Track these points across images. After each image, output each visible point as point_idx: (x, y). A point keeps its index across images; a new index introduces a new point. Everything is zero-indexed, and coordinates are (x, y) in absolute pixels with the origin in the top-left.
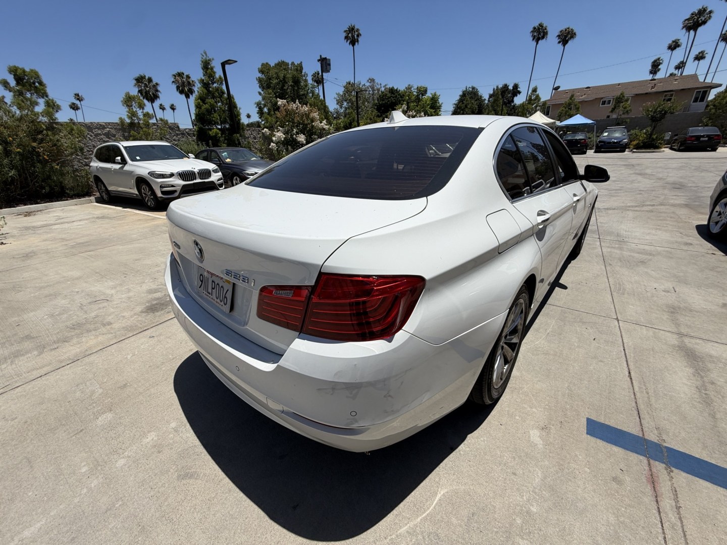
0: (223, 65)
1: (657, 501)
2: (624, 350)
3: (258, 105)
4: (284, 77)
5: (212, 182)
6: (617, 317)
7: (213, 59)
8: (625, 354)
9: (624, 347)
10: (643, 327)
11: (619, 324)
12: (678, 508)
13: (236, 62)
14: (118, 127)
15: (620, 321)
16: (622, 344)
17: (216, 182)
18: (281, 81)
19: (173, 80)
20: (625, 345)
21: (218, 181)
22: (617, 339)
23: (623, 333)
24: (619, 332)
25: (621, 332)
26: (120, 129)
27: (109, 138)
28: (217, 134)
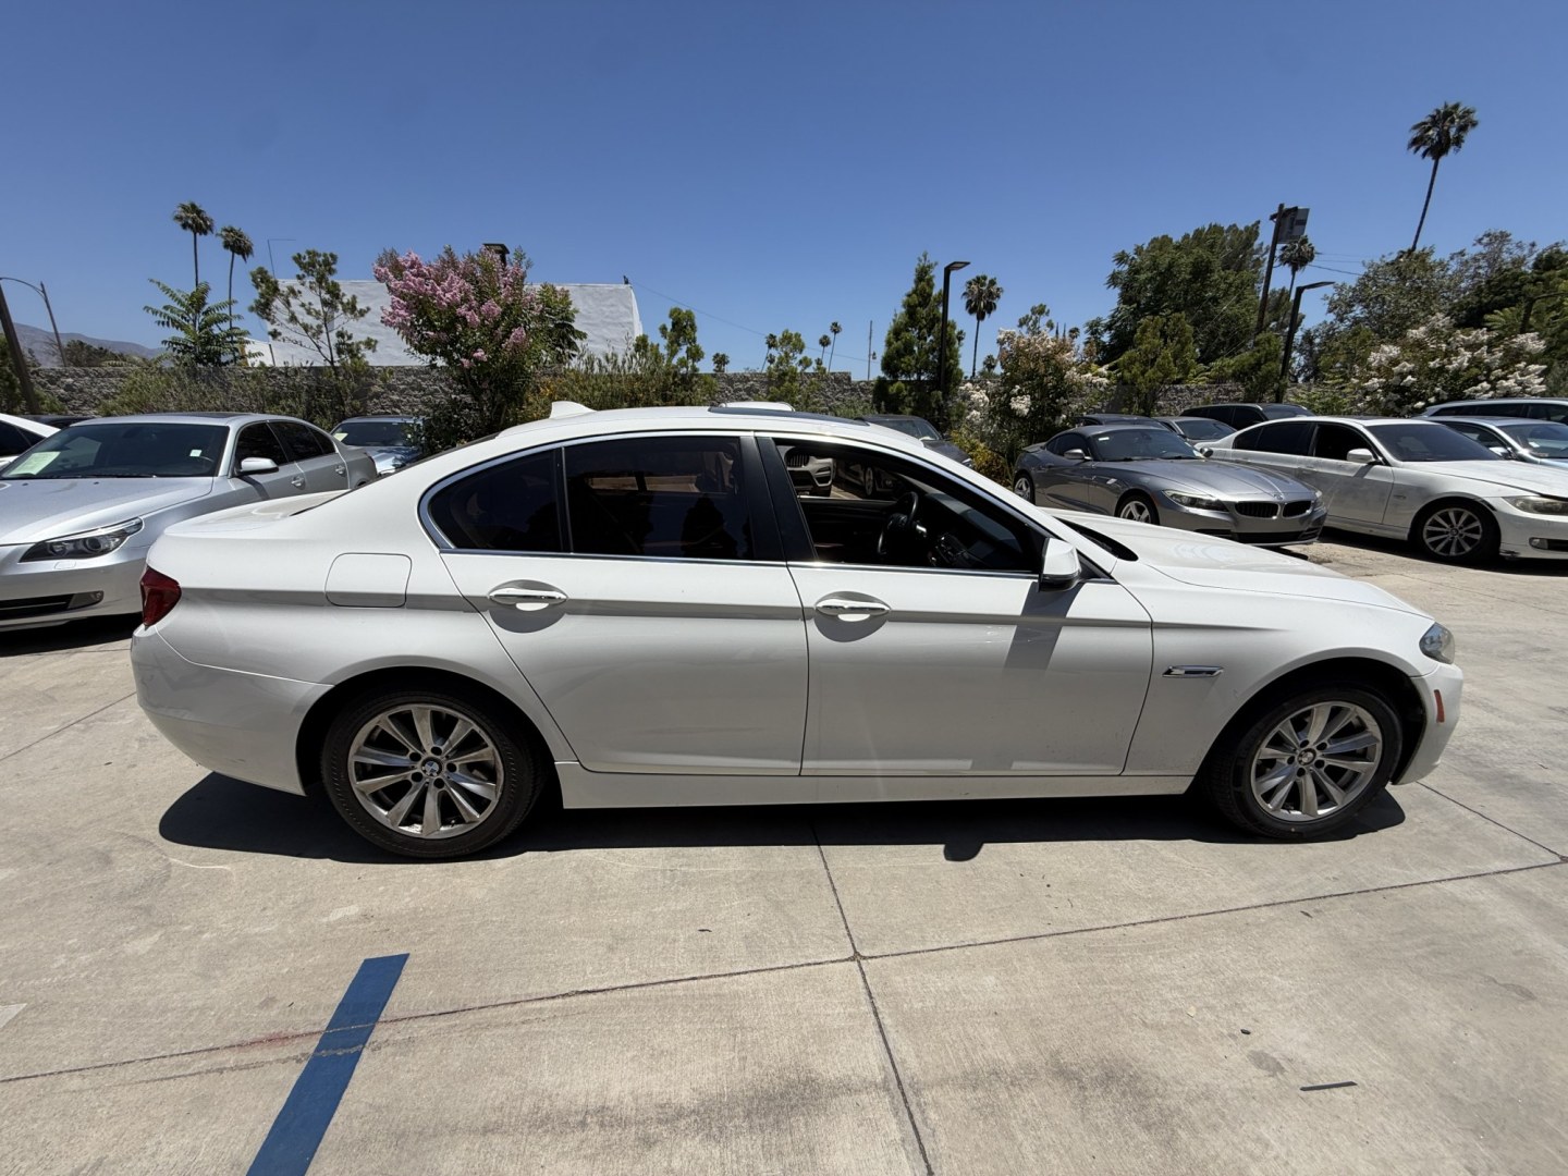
0: (948, 271)
1: (231, 1047)
3: (1091, 327)
4: (1171, 266)
7: (936, 264)
12: (221, 1071)
13: (967, 264)
14: (765, 380)
17: (813, 474)
18: (1160, 274)
19: (965, 290)
21: (819, 471)
26: (766, 383)
27: (750, 395)
28: (899, 390)
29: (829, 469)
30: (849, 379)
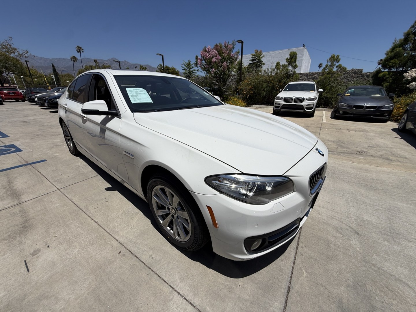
2: (47, 178)
5: (302, 106)
6: (60, 191)
8: (45, 177)
9: (47, 179)
10: (43, 194)
11: (57, 188)
15: (57, 189)
16: (49, 180)
17: (304, 106)
20: (47, 180)
22: (52, 181)
23: (51, 184)
24: (53, 184)
25: (53, 185)
29: (313, 105)
30: (362, 72)
